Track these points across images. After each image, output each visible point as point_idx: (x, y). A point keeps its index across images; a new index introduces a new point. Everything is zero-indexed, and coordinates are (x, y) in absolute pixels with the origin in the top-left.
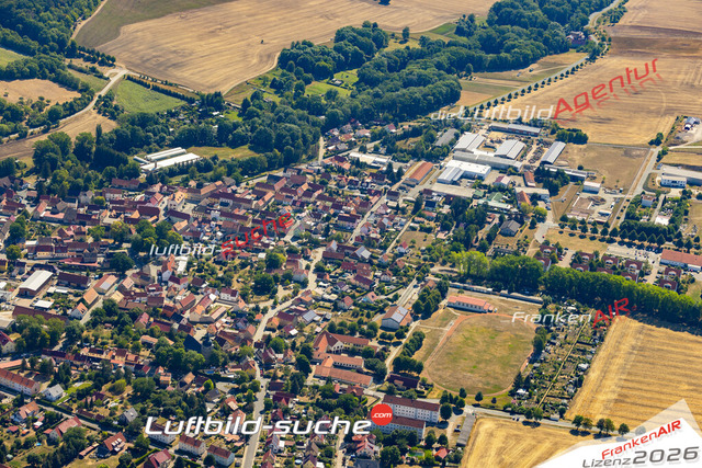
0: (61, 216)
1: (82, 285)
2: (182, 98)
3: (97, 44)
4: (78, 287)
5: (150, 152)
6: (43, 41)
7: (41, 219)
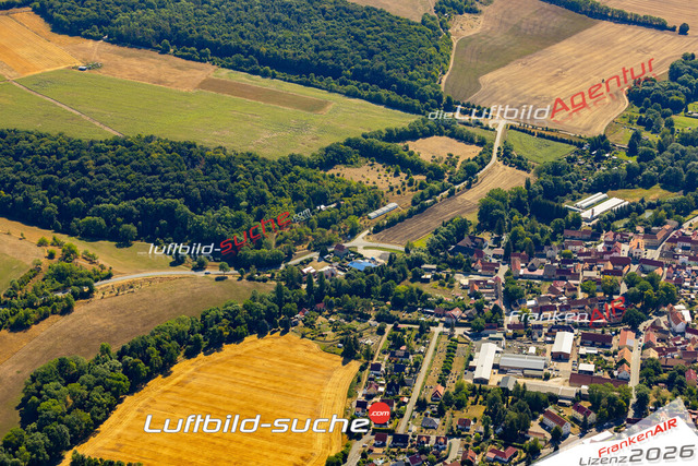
0: (540, 272)
1: (607, 344)
2: (571, 143)
3: (466, 97)
4: (603, 346)
5: (574, 199)
6: (423, 99)
7: (521, 277)
